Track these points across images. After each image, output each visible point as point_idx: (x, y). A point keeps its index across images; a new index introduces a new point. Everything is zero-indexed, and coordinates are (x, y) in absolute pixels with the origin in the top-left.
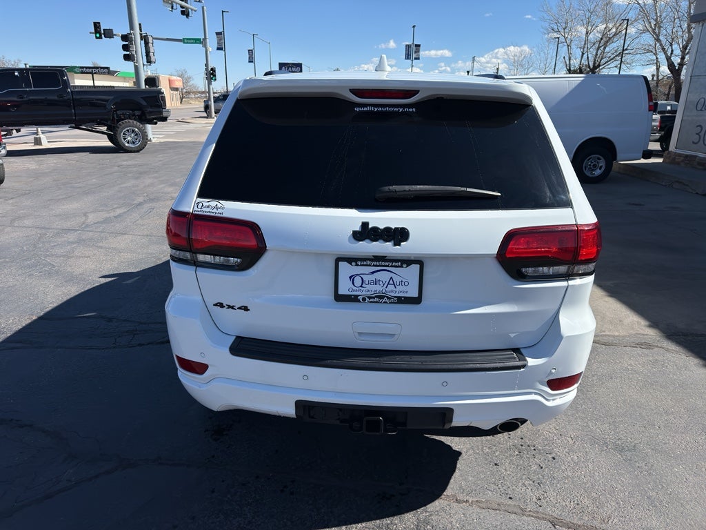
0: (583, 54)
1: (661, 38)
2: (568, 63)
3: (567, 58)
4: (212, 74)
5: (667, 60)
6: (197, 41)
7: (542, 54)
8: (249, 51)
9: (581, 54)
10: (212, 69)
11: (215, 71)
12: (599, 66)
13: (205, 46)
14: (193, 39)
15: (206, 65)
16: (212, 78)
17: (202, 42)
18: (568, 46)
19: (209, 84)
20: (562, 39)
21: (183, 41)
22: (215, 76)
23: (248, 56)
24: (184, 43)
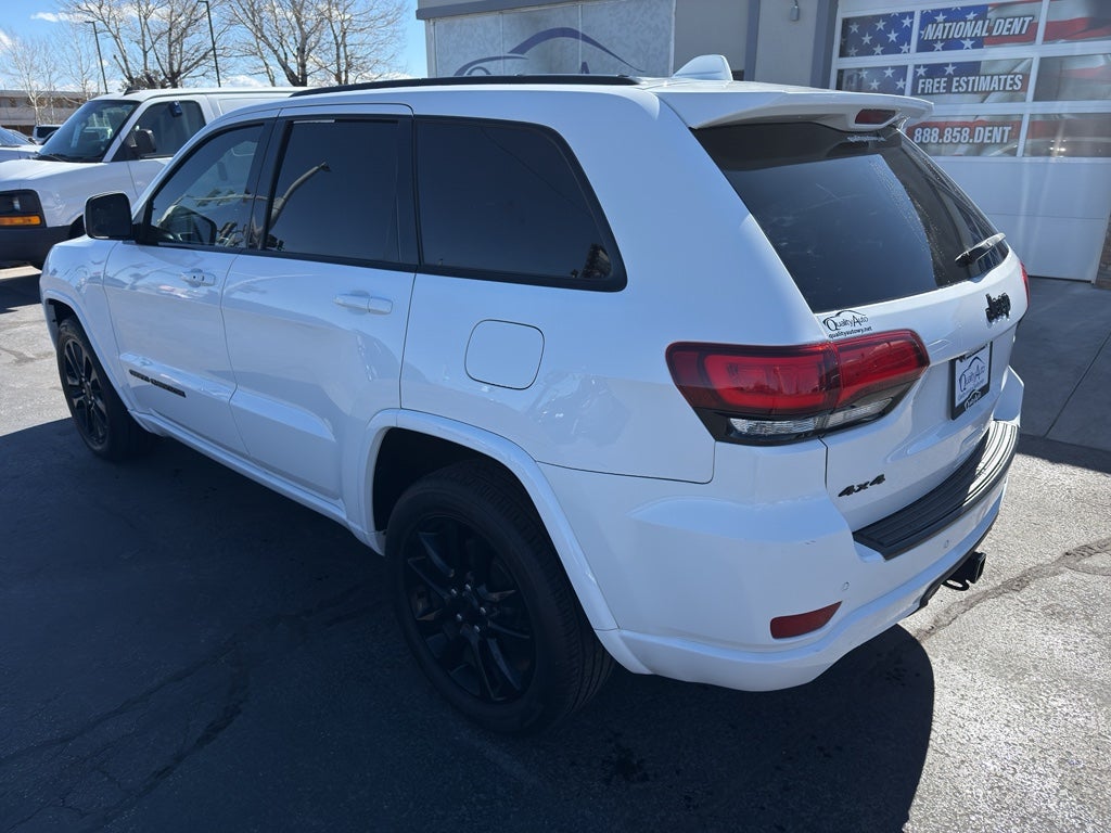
0: (145, 53)
1: (267, 34)
2: (124, 67)
3: (120, 59)
5: (284, 68)
7: (68, 48)
9: (142, 52)
12: (179, 73)
18: (115, 37)
20: (100, 25)
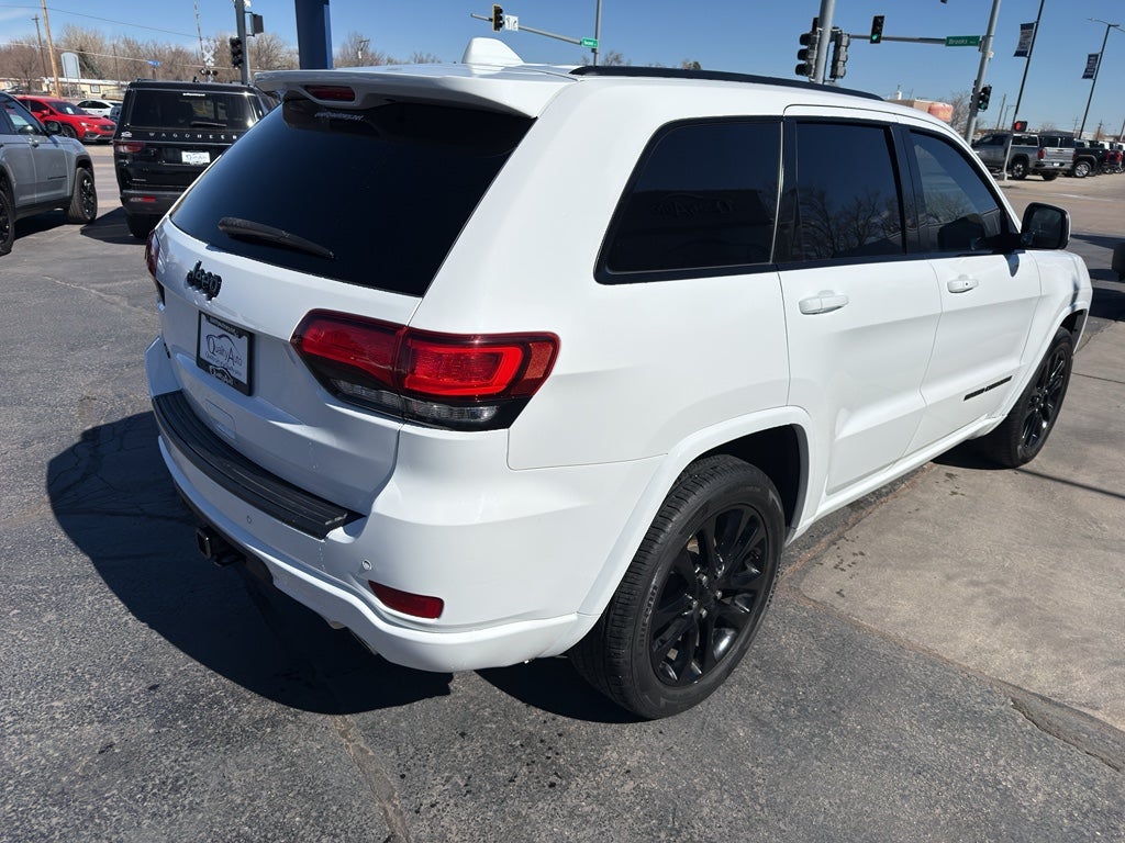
4: (982, 98)
6: (971, 41)
8: (1090, 56)
10: (985, 90)
11: (989, 95)
13: (984, 50)
14: (965, 38)
15: (977, 83)
16: (979, 106)
17: (980, 43)
19: (973, 114)
21: (948, 42)
22: (987, 101)
23: (1085, 66)
24: (948, 45)
